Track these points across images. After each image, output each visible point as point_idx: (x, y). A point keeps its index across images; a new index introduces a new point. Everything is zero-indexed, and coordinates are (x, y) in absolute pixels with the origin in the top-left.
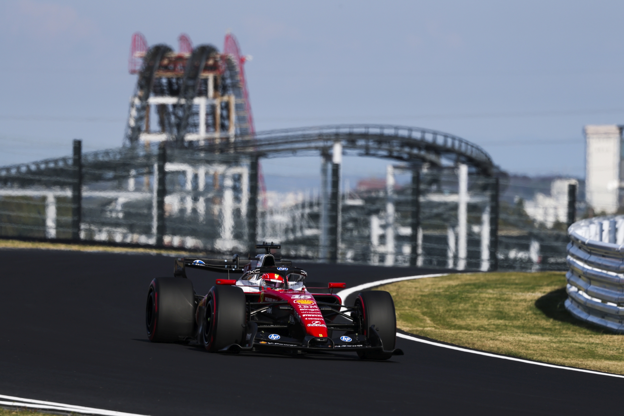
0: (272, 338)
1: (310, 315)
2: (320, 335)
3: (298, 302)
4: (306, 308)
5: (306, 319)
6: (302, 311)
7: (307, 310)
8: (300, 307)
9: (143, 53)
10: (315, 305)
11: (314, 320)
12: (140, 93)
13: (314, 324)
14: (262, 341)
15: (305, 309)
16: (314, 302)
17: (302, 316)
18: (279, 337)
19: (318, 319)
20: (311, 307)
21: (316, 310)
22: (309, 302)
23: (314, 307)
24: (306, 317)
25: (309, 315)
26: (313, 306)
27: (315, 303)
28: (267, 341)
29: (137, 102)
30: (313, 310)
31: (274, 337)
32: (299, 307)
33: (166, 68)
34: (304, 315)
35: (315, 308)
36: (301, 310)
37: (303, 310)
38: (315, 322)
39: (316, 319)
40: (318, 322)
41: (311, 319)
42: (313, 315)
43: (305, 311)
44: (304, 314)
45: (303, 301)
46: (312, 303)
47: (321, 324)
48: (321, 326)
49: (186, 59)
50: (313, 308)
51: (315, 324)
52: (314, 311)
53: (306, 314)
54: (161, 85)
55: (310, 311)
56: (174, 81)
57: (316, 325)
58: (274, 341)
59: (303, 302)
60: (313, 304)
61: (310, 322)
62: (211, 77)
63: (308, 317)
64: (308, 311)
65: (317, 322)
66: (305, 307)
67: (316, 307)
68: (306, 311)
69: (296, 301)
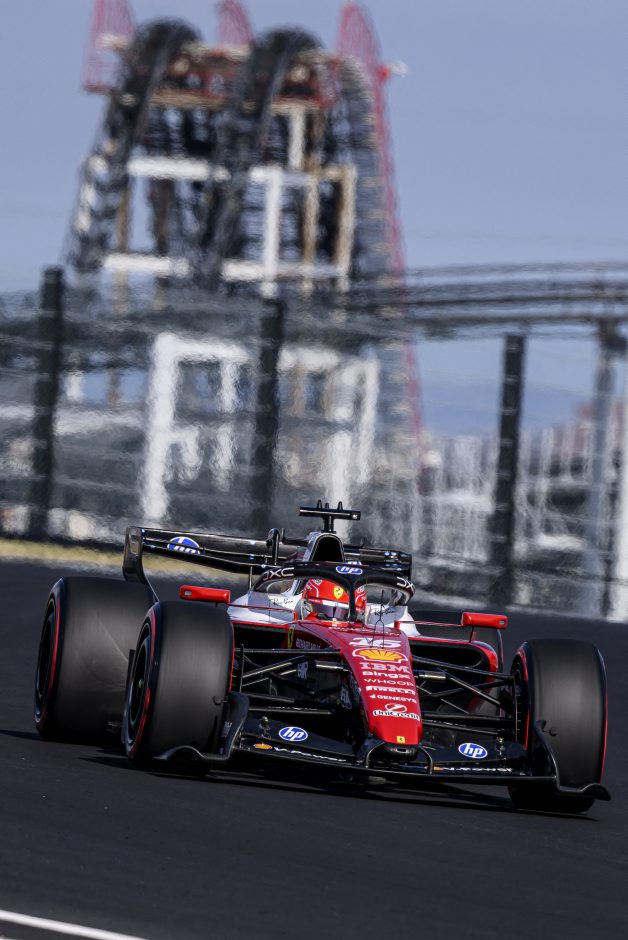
0: (287, 737)
1: (385, 689)
2: (398, 738)
3: (363, 655)
4: (378, 671)
5: (373, 697)
6: (368, 677)
7: (380, 674)
8: (365, 666)
9: (123, 40)
10: (403, 663)
11: (392, 701)
12: (108, 146)
13: (390, 711)
14: (260, 741)
15: (376, 674)
16: (403, 658)
17: (364, 689)
18: (304, 736)
19: (404, 699)
20: (393, 668)
21: (403, 676)
22: (390, 657)
23: (399, 669)
24: (372, 692)
25: (381, 689)
26: (398, 665)
27: (407, 660)
28: (273, 744)
29: (100, 167)
30: (396, 676)
31: (292, 734)
32: (362, 665)
33: (180, 83)
34: (369, 688)
35: (402, 672)
36: (364, 673)
37: (371, 674)
38: (393, 706)
39: (397, 698)
40: (402, 706)
41: (385, 697)
42: (391, 690)
43: (373, 677)
44: (371, 684)
45: (376, 652)
46: (396, 660)
47: (407, 712)
48: (405, 716)
49: (236, 63)
50: (397, 672)
51: (392, 712)
52: (396, 680)
53: (376, 684)
54: (164, 126)
55: (388, 679)
56: (199, 117)
57: (395, 714)
58: (291, 746)
59: (374, 656)
60: (400, 662)
61: (381, 705)
62: (296, 113)
63: (378, 693)
64: (382, 678)
65: (397, 706)
66: (376, 667)
67: (405, 669)
68: (377, 677)
69: (357, 653)
